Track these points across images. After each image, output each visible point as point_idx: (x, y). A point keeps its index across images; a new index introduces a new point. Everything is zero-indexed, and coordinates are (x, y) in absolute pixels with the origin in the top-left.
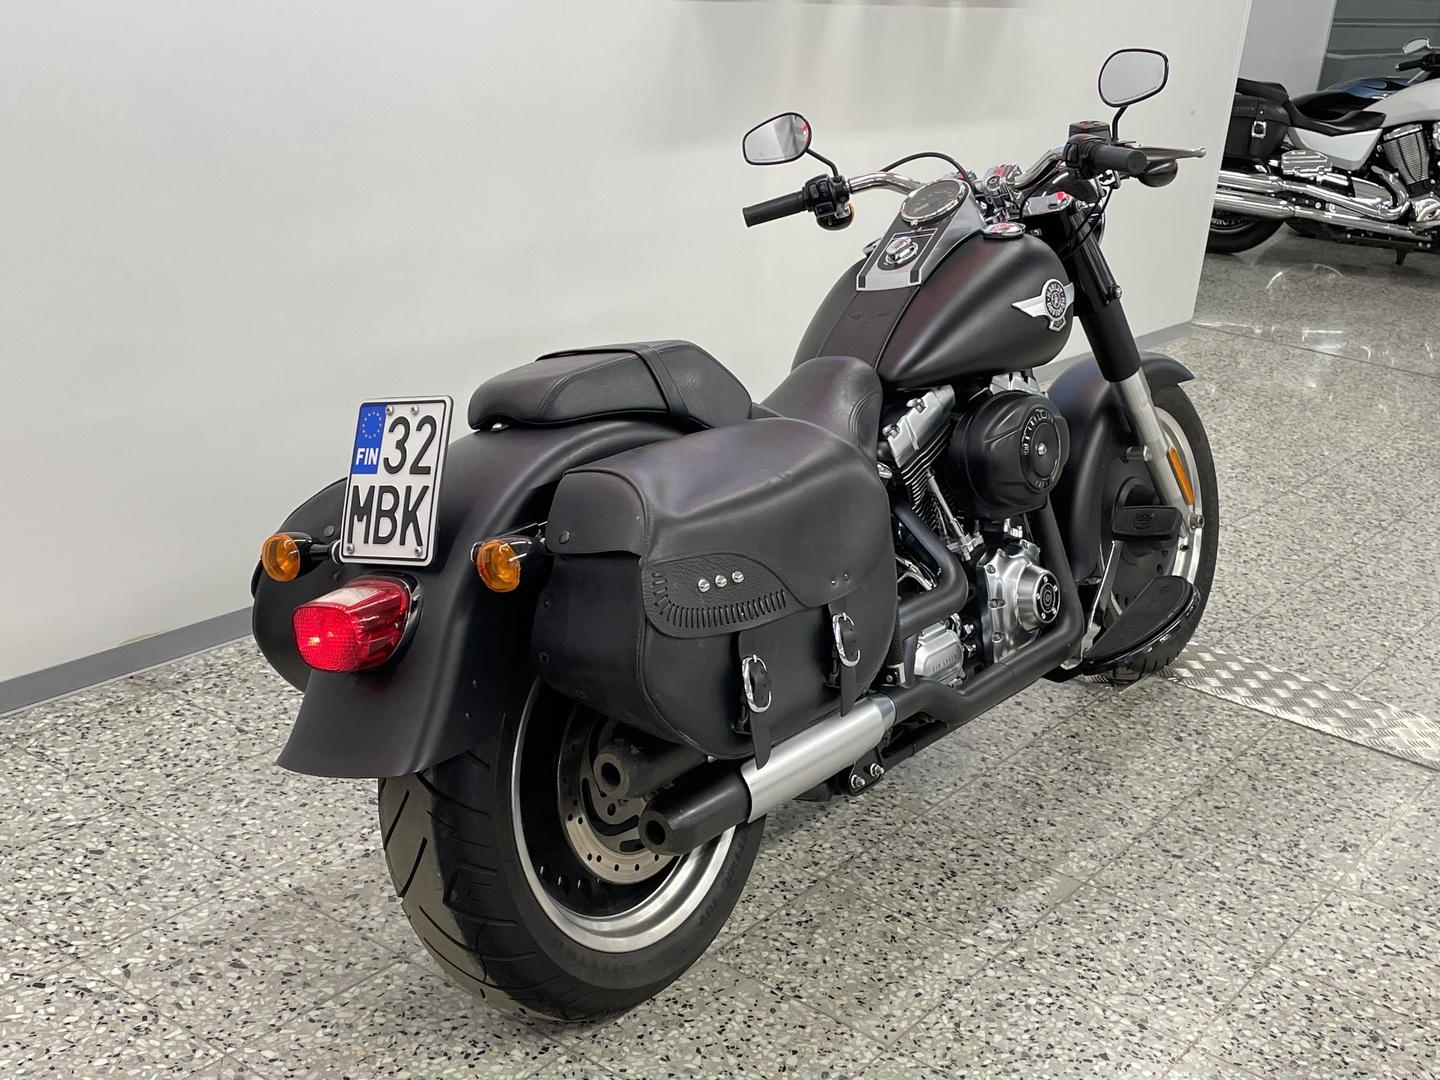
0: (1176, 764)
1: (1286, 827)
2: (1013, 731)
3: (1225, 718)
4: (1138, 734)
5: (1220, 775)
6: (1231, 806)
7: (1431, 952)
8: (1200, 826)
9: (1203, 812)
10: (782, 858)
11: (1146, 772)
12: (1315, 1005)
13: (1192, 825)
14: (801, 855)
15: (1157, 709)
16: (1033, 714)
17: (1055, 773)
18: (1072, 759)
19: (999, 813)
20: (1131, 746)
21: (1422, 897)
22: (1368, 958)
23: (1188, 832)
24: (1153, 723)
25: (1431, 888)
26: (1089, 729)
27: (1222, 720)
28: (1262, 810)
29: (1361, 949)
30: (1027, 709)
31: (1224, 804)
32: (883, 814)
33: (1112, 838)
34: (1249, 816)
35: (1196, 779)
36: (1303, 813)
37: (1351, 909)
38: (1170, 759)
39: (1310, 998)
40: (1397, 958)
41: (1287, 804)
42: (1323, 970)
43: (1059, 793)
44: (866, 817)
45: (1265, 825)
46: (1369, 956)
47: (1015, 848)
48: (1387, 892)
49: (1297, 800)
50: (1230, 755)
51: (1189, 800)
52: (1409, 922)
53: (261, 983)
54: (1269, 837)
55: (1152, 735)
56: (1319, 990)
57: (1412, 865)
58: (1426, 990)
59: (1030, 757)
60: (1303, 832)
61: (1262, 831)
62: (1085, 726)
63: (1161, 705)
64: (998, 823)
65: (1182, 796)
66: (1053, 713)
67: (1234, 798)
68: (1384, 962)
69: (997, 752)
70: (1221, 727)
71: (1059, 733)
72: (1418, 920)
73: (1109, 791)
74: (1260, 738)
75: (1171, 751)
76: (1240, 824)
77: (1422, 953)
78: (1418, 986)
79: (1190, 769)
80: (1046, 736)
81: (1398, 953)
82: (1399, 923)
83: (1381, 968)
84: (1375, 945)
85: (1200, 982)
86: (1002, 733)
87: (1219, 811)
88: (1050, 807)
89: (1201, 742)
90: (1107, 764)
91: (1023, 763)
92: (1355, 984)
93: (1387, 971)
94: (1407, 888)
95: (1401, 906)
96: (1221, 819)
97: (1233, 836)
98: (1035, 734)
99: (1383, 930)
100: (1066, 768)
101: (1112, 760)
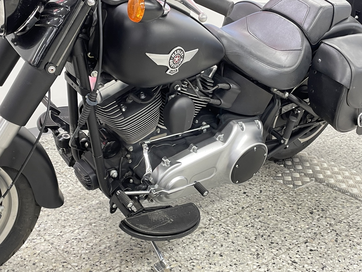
0: (303, 226)
1: (343, 263)
2: (234, 206)
3: (340, 203)
4: (293, 210)
5: (322, 233)
6: (319, 250)
8: (297, 260)
9: (302, 253)
11: (286, 229)
13: (292, 260)
14: (88, 266)
15: (309, 197)
16: (248, 198)
17: (240, 228)
18: (253, 221)
19: (199, 248)
20: (286, 215)
23: (288, 264)
24: (303, 204)
26: (270, 206)
27: (338, 204)
28: (334, 253)
30: (247, 195)
31: (316, 248)
32: (143, 246)
33: (247, 265)
34: (325, 256)
35: (309, 234)
36: (356, 256)
38: (302, 222)
41: (350, 250)
43: (236, 239)
44: (134, 248)
45: (331, 262)
47: (194, 268)
49: (356, 248)
50: (333, 222)
51: (299, 245)
54: (330, 269)
55: (299, 210)
59: (233, 219)
60: (350, 267)
61: (328, 265)
62: (269, 205)
63: (312, 195)
64: (195, 254)
65: (296, 243)
66: (258, 198)
67: (323, 245)
69: (219, 216)
70: (335, 208)
71: (255, 208)
73: (261, 239)
74: (353, 213)
75: (303, 219)
76: (318, 260)
79: (308, 229)
80: (248, 209)
86: (227, 207)
87: (311, 252)
88: (227, 246)
89: (321, 215)
90: (269, 224)
91: (228, 222)
96: (310, 257)
97: (311, 267)
98: (243, 208)
100: (247, 226)
101: (271, 222)
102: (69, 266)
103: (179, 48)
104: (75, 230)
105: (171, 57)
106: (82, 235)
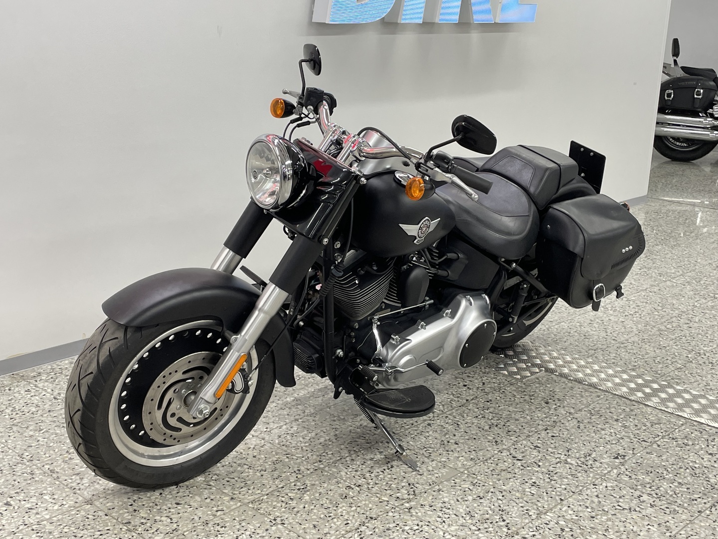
0: (539, 415)
1: (588, 446)
2: (456, 399)
3: (578, 393)
4: (525, 400)
5: (562, 421)
6: (561, 435)
7: (643, 509)
8: (539, 445)
9: (544, 439)
10: (303, 459)
11: (521, 419)
12: (564, 533)
13: (535, 445)
14: (315, 457)
15: (542, 388)
16: (471, 391)
17: (470, 419)
18: (482, 412)
19: (430, 438)
20: (518, 406)
21: (651, 482)
22: (605, 511)
23: (531, 448)
24: (536, 395)
25: (658, 477)
26: (498, 398)
27: (576, 394)
28: (578, 438)
29: (604, 506)
30: (468, 388)
31: (558, 434)
32: (367, 438)
33: (487, 450)
34: (569, 440)
35: (548, 422)
36: (601, 440)
37: (606, 487)
38: (537, 412)
39: (562, 530)
40: (622, 511)
41: (594, 435)
42: (576, 516)
43: (468, 429)
44: (357, 440)
45: (576, 445)
46: (606, 510)
47: (431, 455)
48: (631, 479)
49: (601, 433)
50: (572, 411)
51: (539, 432)
52: (638, 493)
53: (16, 512)
54: (576, 451)
55: (532, 401)
56: (569, 526)
57: (652, 466)
58: (632, 527)
59: (459, 411)
60: (596, 449)
61: (573, 448)
62: (497, 396)
63: (544, 386)
64: (427, 443)
65: (536, 431)
66: (482, 390)
67: (565, 432)
68: (613, 513)
69: (442, 409)
70: (573, 397)
71: (481, 400)
72: (643, 493)
73: (496, 428)
74: (593, 402)
75: (539, 409)
76: (562, 444)
77: (638, 509)
78: (628, 525)
79: (546, 417)
80: (473, 401)
81: (624, 509)
82: (631, 494)
83: (610, 516)
84: (612, 505)
85: (504, 521)
86: (449, 400)
87: (553, 438)
88: (460, 435)
89: (558, 405)
90: (501, 415)
91: (454, 414)
92: (592, 523)
93: (614, 517)
94: (644, 477)
95: (636, 486)
96: (552, 442)
97: (556, 450)
98: (467, 400)
99: (620, 497)
100: (477, 417)
101: (504, 413)
102: (294, 457)
103: (427, 218)
104: (282, 426)
105: (420, 227)
106: (292, 430)
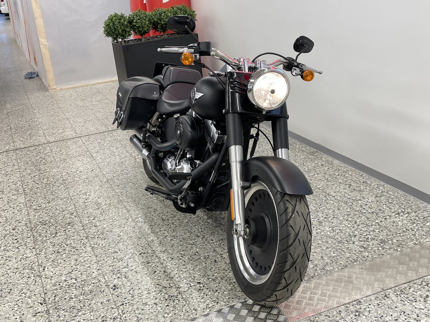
7: (67, 277)
12: (75, 249)
13: (152, 263)
21: (83, 289)
22: (77, 265)
25: (84, 293)
28: (147, 280)
29: (80, 266)
34: (147, 276)
37: (93, 272)
39: (77, 250)
40: (72, 270)
42: (82, 256)
45: (140, 277)
46: (77, 266)
48: (92, 283)
52: (79, 280)
54: (134, 274)
56: (77, 252)
57: (96, 296)
58: (59, 268)
68: (73, 267)
72: (77, 282)
76: (145, 272)
77: (68, 275)
78: (61, 268)
81: (72, 271)
82: (80, 278)
83: (72, 265)
84: (79, 269)
85: (97, 238)
87: (154, 271)
92: (73, 259)
93: (70, 266)
94: (89, 288)
95: (85, 282)
99: (82, 273)
